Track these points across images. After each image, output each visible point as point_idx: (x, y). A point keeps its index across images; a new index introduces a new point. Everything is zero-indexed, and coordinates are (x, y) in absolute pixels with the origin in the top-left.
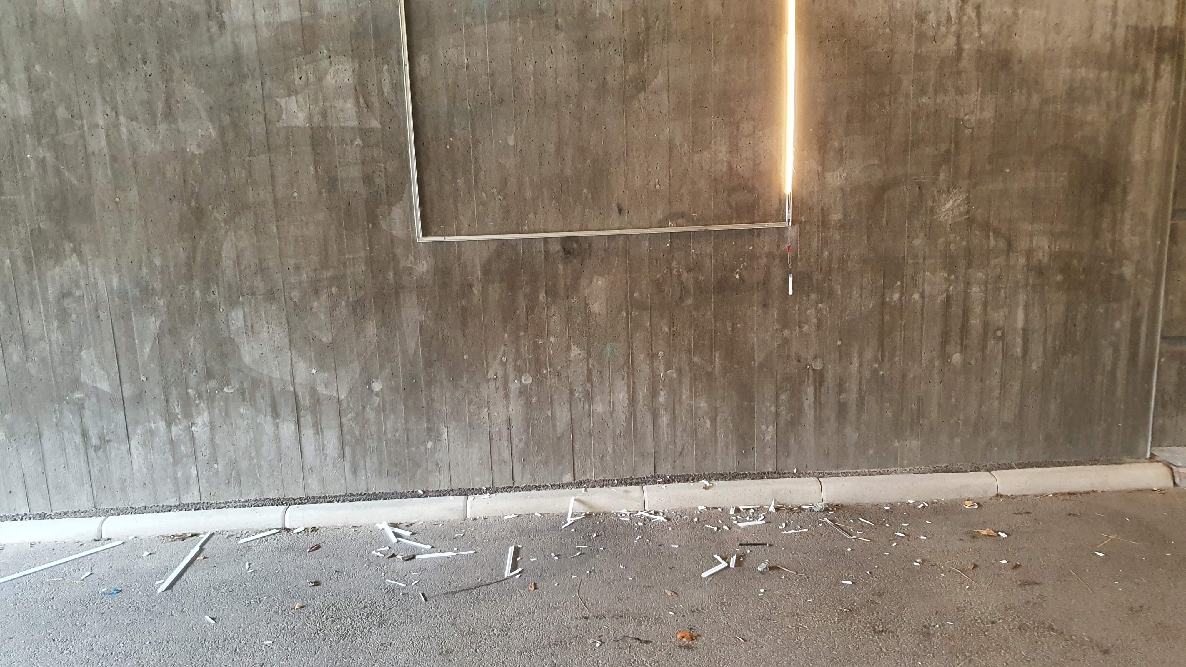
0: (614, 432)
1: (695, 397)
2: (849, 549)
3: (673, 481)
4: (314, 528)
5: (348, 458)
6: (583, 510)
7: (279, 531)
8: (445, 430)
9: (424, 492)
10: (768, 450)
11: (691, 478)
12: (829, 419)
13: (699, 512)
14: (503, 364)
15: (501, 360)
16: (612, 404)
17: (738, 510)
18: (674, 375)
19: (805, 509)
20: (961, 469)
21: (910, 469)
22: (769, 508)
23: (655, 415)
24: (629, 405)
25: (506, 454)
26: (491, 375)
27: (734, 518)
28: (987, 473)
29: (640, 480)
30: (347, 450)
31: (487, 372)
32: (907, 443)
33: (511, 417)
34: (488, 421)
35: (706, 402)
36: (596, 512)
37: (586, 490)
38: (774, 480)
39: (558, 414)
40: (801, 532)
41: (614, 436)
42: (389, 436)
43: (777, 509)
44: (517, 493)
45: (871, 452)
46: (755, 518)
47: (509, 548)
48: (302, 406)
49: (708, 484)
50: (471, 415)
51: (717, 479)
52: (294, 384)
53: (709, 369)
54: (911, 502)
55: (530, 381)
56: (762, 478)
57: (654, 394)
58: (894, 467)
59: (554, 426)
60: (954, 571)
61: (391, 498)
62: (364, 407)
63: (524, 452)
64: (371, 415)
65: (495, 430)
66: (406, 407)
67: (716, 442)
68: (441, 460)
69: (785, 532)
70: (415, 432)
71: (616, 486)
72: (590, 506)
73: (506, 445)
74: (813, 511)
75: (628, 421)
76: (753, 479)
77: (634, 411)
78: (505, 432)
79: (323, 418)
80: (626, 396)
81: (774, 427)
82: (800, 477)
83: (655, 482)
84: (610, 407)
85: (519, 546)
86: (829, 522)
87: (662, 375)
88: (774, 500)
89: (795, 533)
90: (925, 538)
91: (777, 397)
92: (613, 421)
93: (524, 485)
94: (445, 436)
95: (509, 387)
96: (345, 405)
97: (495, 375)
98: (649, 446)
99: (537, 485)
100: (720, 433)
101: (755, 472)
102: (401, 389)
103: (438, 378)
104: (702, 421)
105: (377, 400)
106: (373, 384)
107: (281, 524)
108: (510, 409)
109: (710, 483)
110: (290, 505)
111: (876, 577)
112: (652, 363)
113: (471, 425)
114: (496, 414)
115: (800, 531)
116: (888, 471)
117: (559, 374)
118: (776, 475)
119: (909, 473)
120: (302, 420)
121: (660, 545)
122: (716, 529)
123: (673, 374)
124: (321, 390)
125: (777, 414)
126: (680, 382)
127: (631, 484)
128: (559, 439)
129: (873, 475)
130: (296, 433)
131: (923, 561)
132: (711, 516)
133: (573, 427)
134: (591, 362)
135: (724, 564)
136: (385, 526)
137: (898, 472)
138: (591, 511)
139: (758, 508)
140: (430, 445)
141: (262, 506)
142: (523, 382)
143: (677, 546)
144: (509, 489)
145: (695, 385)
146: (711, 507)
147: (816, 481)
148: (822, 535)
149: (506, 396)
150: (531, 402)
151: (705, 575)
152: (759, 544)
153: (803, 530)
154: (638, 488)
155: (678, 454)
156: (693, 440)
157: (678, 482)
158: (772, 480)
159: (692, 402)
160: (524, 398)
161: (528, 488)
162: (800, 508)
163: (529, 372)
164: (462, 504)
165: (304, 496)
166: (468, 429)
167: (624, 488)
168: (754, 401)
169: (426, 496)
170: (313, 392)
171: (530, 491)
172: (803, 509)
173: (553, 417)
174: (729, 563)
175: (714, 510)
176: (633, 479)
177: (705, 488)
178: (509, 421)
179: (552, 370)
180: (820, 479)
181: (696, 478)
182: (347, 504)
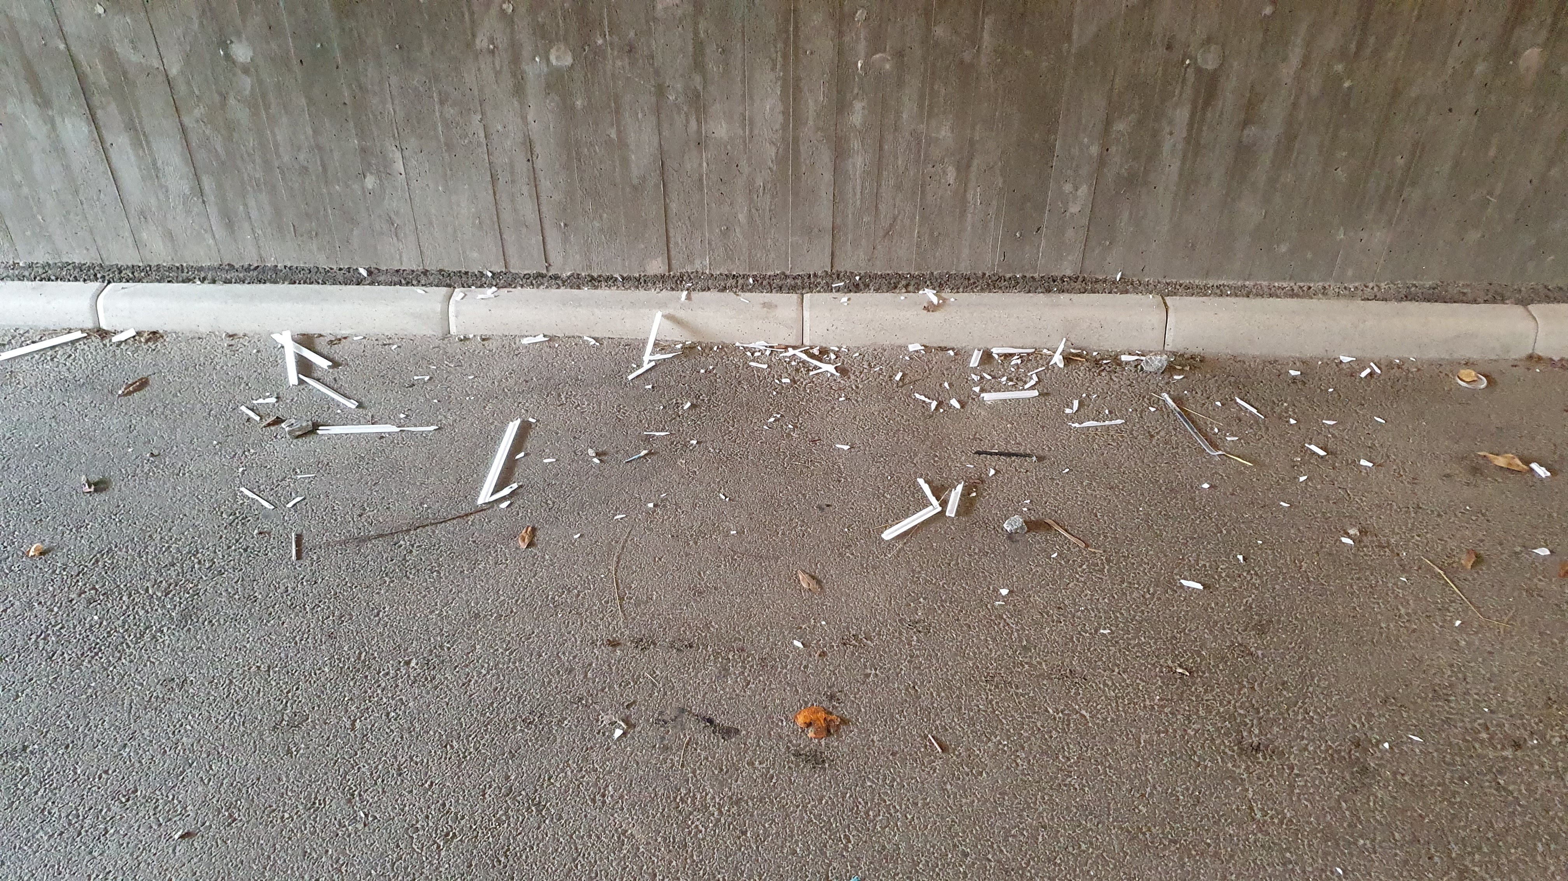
0: (751, 182)
1: (930, 116)
2: (1206, 486)
3: (867, 286)
4: (154, 333)
5: (211, 198)
6: (679, 336)
7: (85, 335)
8: (398, 155)
9: (370, 273)
10: (1070, 233)
11: (904, 282)
12: (1209, 178)
13: (907, 358)
14: (508, 19)
15: (503, 11)
16: (748, 122)
17: (987, 356)
18: (888, 66)
19: (1127, 363)
20: (1464, 294)
21: (1356, 288)
22: (1051, 356)
23: (840, 152)
24: (785, 127)
25: (528, 211)
26: (482, 42)
27: (976, 378)
28: (1519, 310)
29: (799, 282)
30: (208, 183)
31: (474, 36)
32: (1364, 235)
33: (534, 137)
34: (484, 142)
35: (952, 130)
36: (705, 341)
37: (688, 298)
38: (1072, 296)
39: (632, 138)
40: (1108, 427)
41: (750, 188)
42: (286, 158)
43: (1068, 359)
44: (554, 291)
45: (1284, 248)
46: (1018, 381)
47: (507, 425)
48: (94, 83)
49: (935, 300)
50: (447, 125)
51: (956, 289)
52: (64, 38)
53: (967, 57)
54: (1346, 359)
55: (568, 60)
56: (1048, 291)
57: (841, 107)
58: (1324, 280)
59: (625, 162)
60: (1429, 570)
61: (305, 282)
62: (224, 98)
63: (565, 210)
64: (241, 113)
65: (501, 160)
66: (311, 101)
67: (963, 213)
68: (397, 213)
69: (1077, 425)
70: (336, 155)
71: (750, 291)
72: (694, 331)
73: (526, 194)
74: (1142, 369)
75: (781, 160)
76: (1029, 292)
77: (796, 140)
78: (522, 166)
79: (144, 114)
80: (780, 107)
81: (1090, 189)
82: (1127, 292)
83: (829, 289)
84: (744, 130)
85: (531, 420)
86: (1170, 401)
87: (859, 65)
88: (1064, 340)
89: (1096, 428)
90: (1371, 465)
91: (1108, 124)
92: (749, 159)
93: (569, 274)
94: (399, 166)
95: (523, 72)
96: (182, 88)
97: (492, 40)
98: (824, 214)
99: (595, 275)
100: (975, 195)
101: (1036, 275)
102: (295, 62)
103: (369, 41)
104: (939, 167)
105: (247, 83)
106: (233, 45)
107: (91, 322)
108: (530, 118)
109: (939, 297)
110: (109, 282)
111: (1256, 574)
112: (840, 34)
113: (449, 147)
114: (499, 128)
115: (1107, 423)
116: (1310, 288)
117: (631, 49)
118: (1078, 285)
119: (1352, 296)
120: (100, 113)
121: (814, 441)
122: (934, 404)
123: (885, 62)
124: (124, 50)
125: (1102, 162)
126: (900, 84)
127: (780, 289)
128: (635, 188)
129: (1278, 297)
130: (94, 140)
131: (1363, 532)
132: (930, 370)
133: (666, 168)
134: (702, 26)
135: (935, 507)
136: (285, 339)
137: (1330, 292)
138: (695, 340)
139: (1028, 354)
140: (370, 182)
141: (57, 279)
142: (554, 62)
143: (846, 447)
144: (536, 280)
145: (932, 89)
146: (935, 345)
147: (1158, 306)
148: (1152, 436)
149: (519, 90)
150: (573, 107)
151: (888, 535)
152: (1016, 455)
153: (1113, 422)
154: (794, 297)
155: (881, 233)
156: (915, 206)
157: (877, 290)
158: (1066, 295)
159: (922, 127)
160: (557, 98)
161: (576, 282)
162: (1116, 359)
163: (566, 39)
164: (438, 307)
165: (141, 264)
166: (446, 155)
167: (766, 297)
168: (1056, 133)
169: (372, 283)
170: (109, 56)
171: (579, 288)
172: (1120, 364)
173: (623, 143)
174: (944, 504)
175: (940, 354)
176: (786, 277)
177: (930, 308)
178: (529, 145)
179: (616, 39)
180: (1168, 299)
181: (914, 283)
182: (220, 287)
